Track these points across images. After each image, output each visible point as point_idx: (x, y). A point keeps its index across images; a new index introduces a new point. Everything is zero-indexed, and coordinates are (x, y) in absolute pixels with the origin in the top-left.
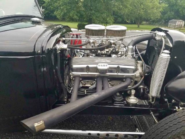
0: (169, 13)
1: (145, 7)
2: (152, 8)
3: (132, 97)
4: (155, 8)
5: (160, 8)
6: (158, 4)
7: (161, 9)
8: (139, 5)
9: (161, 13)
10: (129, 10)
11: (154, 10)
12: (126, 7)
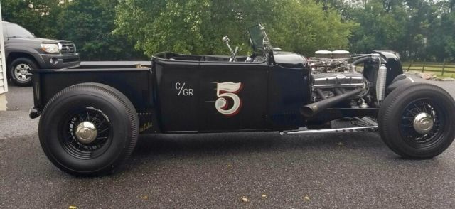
0: (365, 38)
1: (315, 30)
2: (330, 31)
3: (364, 103)
4: (335, 31)
5: (344, 29)
6: (340, 23)
7: (348, 32)
8: (304, 26)
9: (349, 39)
10: (287, 36)
11: (334, 33)
12: (280, 31)
